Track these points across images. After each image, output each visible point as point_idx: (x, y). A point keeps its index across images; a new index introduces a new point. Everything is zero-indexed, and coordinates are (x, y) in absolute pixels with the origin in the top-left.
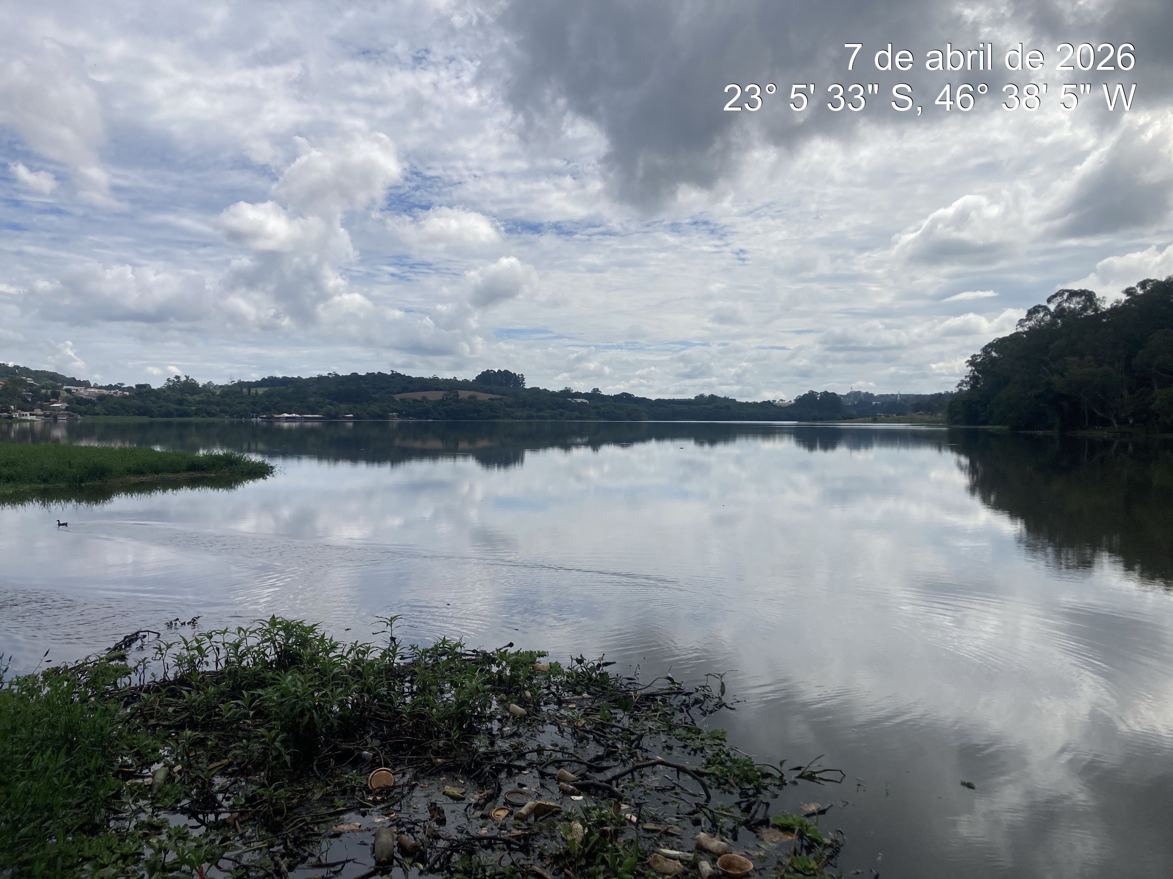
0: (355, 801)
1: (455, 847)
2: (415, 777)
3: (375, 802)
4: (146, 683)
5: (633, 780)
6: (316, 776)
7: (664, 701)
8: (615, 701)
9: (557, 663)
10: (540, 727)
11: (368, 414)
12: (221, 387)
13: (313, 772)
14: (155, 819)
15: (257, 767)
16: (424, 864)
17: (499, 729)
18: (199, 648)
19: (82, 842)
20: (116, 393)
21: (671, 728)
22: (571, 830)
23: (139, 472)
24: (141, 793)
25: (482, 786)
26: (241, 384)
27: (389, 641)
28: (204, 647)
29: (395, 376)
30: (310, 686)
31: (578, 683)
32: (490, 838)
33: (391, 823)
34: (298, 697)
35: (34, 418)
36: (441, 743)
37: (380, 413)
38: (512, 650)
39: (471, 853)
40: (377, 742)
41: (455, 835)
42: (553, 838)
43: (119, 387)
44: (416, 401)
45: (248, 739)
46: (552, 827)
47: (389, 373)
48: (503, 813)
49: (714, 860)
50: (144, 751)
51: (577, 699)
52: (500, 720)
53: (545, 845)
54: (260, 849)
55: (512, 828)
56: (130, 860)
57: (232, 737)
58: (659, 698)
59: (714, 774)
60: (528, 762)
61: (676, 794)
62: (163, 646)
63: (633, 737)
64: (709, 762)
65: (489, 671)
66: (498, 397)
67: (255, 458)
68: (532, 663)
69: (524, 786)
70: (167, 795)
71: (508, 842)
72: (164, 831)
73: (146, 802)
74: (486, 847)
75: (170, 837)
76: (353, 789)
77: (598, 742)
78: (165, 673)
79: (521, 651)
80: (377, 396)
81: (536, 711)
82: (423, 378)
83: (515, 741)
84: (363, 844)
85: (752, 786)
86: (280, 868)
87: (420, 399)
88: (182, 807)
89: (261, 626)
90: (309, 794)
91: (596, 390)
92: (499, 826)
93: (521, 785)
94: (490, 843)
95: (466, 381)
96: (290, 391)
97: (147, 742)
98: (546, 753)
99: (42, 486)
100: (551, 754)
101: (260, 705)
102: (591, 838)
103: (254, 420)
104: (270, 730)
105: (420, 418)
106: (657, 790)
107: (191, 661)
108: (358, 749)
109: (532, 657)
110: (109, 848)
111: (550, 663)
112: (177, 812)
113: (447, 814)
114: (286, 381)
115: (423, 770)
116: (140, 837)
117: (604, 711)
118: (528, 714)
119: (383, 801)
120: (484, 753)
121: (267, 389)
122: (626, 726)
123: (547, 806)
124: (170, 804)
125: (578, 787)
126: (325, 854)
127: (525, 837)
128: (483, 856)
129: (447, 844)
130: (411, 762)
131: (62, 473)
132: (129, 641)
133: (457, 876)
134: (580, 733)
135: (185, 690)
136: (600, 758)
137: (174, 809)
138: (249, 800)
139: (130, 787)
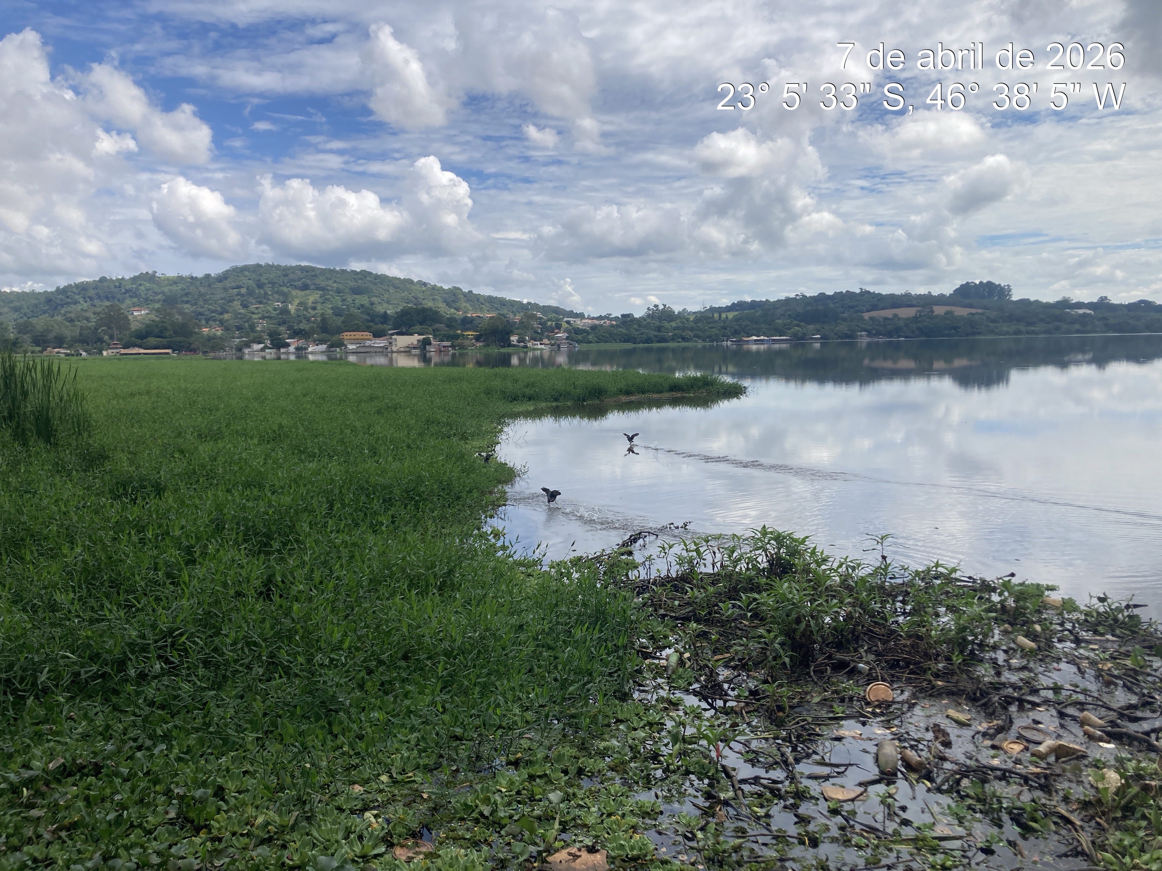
0: (854, 710)
1: (965, 772)
2: (914, 696)
3: (874, 714)
4: (652, 577)
6: (813, 681)
8: (1150, 647)
9: (1070, 599)
10: (1055, 665)
11: (835, 334)
12: (695, 313)
13: (810, 677)
14: (672, 696)
15: (757, 665)
16: (931, 783)
17: (1005, 661)
18: (697, 551)
19: (616, 707)
20: (605, 323)
22: (1103, 778)
23: (628, 393)
24: (659, 671)
25: (991, 715)
26: (712, 310)
27: (880, 559)
28: (702, 550)
29: (865, 294)
30: (805, 595)
31: (1100, 623)
32: (1005, 771)
33: (893, 737)
34: (794, 604)
35: (543, 346)
36: (941, 666)
37: (849, 332)
38: (1015, 581)
39: (984, 781)
40: (872, 657)
42: (1080, 782)
43: (607, 317)
44: (886, 319)
45: (747, 638)
46: (1077, 772)
47: (858, 291)
48: (1017, 748)
50: (657, 636)
51: (1100, 641)
52: (1006, 652)
53: (1070, 788)
54: (766, 739)
55: (1028, 765)
56: (655, 729)
57: (731, 634)
60: (1043, 699)
62: (666, 546)
65: (989, 600)
66: (980, 311)
67: (728, 379)
68: (1041, 595)
69: (1039, 723)
70: (680, 677)
71: (1026, 779)
72: (681, 708)
73: (663, 680)
74: (1000, 779)
75: (686, 714)
76: (851, 699)
77: (1130, 689)
78: (669, 570)
79: (1027, 583)
80: (845, 315)
81: (1049, 646)
82: (894, 295)
83: (1024, 675)
84: (865, 751)
86: (787, 759)
87: (891, 316)
88: (694, 689)
89: (753, 535)
90: (808, 697)
91: (1103, 299)
92: (1013, 759)
94: (1004, 775)
95: (942, 296)
96: (758, 314)
97: (659, 629)
98: (1064, 693)
99: (554, 404)
100: (1071, 694)
101: (756, 608)
102: (1129, 790)
103: (724, 343)
104: (769, 631)
105: (891, 337)
107: (690, 561)
108: (853, 661)
109: (1038, 591)
110: (637, 715)
111: (1063, 599)
112: (690, 693)
113: (953, 738)
114: (754, 305)
115: (922, 690)
116: (661, 710)
117: (1136, 656)
118: (1039, 649)
119: (882, 714)
120: (990, 683)
121: (737, 313)
123: (1071, 748)
124: (683, 685)
125: (1108, 734)
126: (828, 754)
127: (1046, 777)
128: (998, 787)
129: (956, 767)
130: (909, 681)
131: (569, 394)
132: (633, 540)
133: (970, 801)
134: (1106, 677)
135: (687, 587)
136: (1134, 707)
137: (687, 691)
138: (753, 693)
139: (649, 666)
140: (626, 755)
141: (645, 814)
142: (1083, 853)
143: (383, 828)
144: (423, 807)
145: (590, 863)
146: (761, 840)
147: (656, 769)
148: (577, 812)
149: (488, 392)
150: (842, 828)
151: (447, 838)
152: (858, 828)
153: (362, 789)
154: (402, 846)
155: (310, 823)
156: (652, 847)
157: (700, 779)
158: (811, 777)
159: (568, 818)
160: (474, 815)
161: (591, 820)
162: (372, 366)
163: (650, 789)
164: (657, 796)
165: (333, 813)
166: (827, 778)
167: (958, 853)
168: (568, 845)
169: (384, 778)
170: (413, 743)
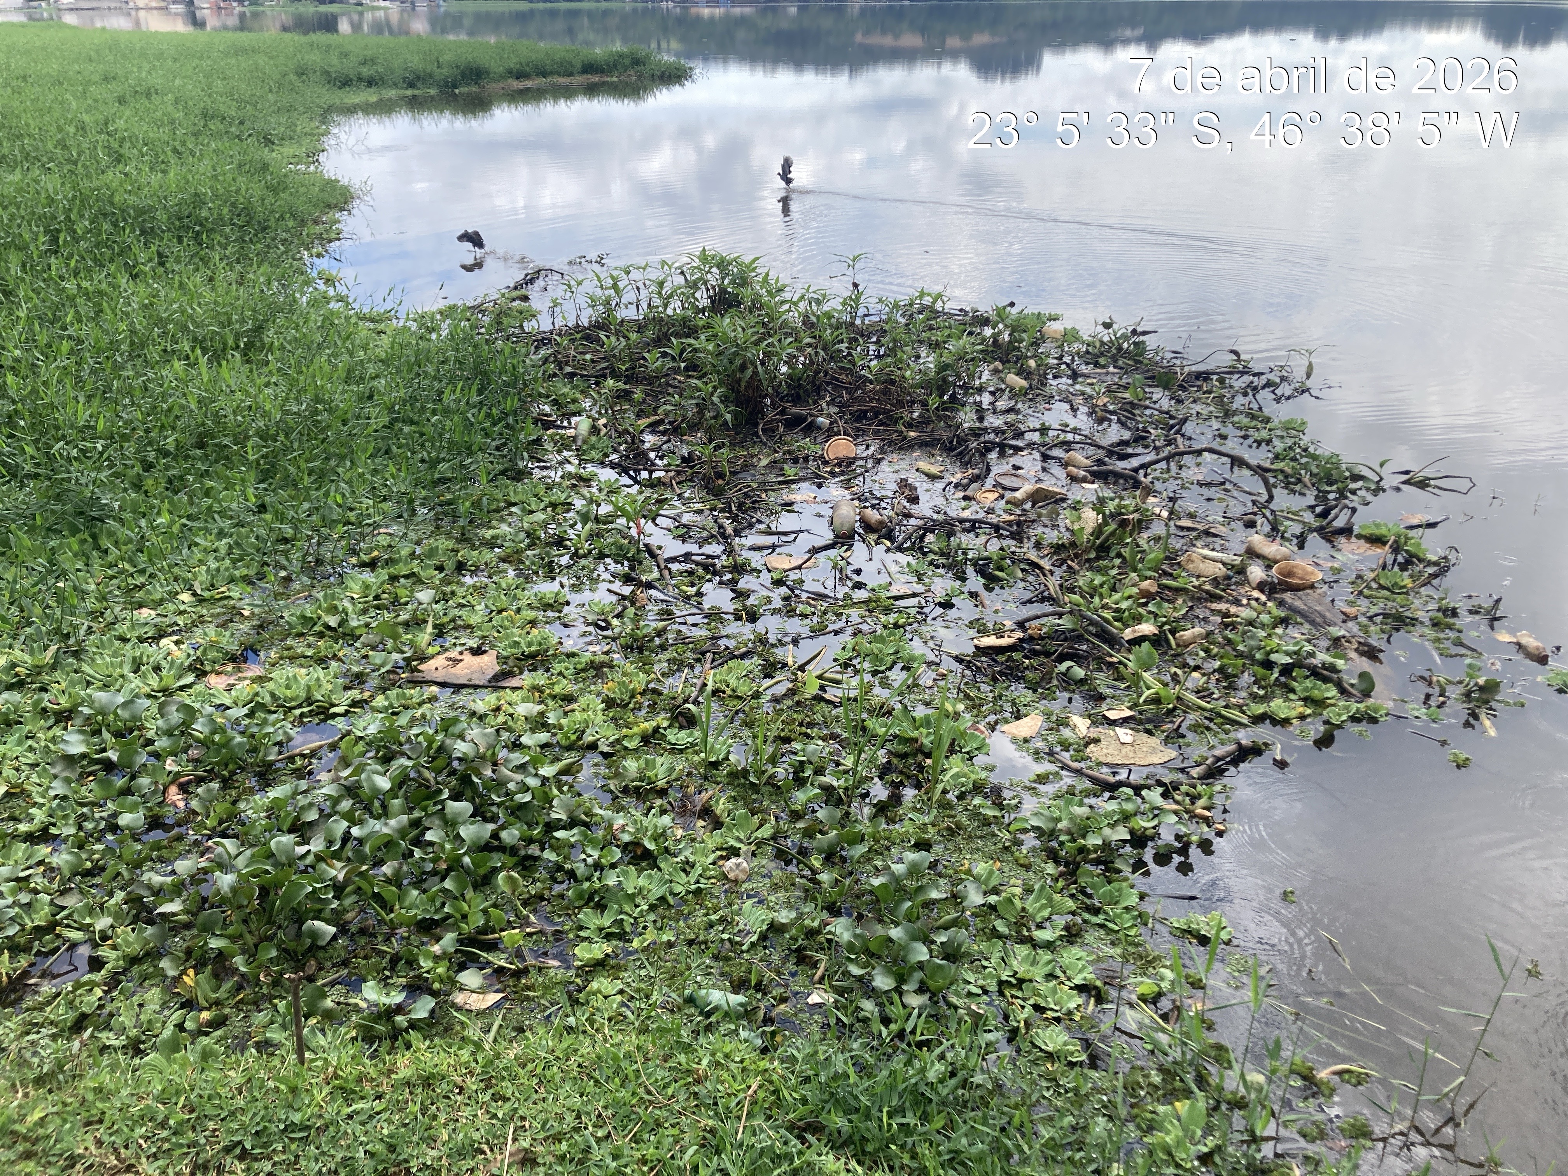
0: (809, 471)
1: (931, 527)
2: (882, 450)
3: (833, 474)
4: (557, 327)
5: (1168, 470)
6: (761, 441)
7: (1222, 381)
8: (1152, 378)
9: (1073, 329)
10: (1046, 404)
13: (758, 437)
14: (583, 471)
15: (693, 427)
16: (892, 542)
17: (991, 403)
18: (615, 287)
19: (507, 488)
21: (1228, 414)
22: (1080, 519)
23: (520, 75)
24: (564, 444)
25: (965, 465)
27: (851, 288)
28: (621, 285)
30: (753, 334)
31: (1102, 353)
32: (974, 522)
33: (852, 497)
34: (738, 347)
35: (387, 4)
36: (915, 413)
38: (1013, 311)
39: (950, 534)
40: (834, 410)
41: (929, 513)
42: (1055, 527)
45: (680, 395)
46: (1054, 516)
48: (992, 496)
49: (1269, 567)
50: (562, 400)
51: (1100, 374)
52: (992, 393)
53: (1044, 533)
54: (701, 511)
55: (1002, 513)
56: (559, 510)
57: (660, 392)
58: (1215, 377)
59: (1282, 471)
60: (1027, 443)
61: (1226, 490)
62: (573, 283)
63: (1172, 422)
64: (1277, 457)
65: (980, 333)
67: (668, 58)
68: (1041, 326)
69: (1019, 468)
70: (593, 447)
71: (996, 528)
72: (594, 484)
74: (968, 531)
75: (600, 490)
76: (806, 459)
77: (1123, 425)
78: (578, 316)
79: (1027, 312)
81: (1042, 384)
83: (1011, 417)
84: (820, 516)
85: (1334, 488)
86: (725, 532)
88: (611, 461)
89: (689, 261)
90: (755, 460)
92: (985, 509)
93: (1016, 468)
94: (973, 526)
97: (565, 391)
98: (1051, 433)
99: (409, 92)
100: (1059, 434)
101: (692, 356)
102: (1106, 528)
104: (705, 385)
106: (1200, 484)
107: (607, 303)
108: (811, 415)
109: (1039, 321)
110: (536, 496)
111: (1065, 329)
112: (606, 466)
113: (921, 492)
115: (891, 443)
116: (568, 488)
117: (1136, 388)
118: (1031, 387)
119: (842, 473)
120: (970, 429)
122: (1165, 408)
123: (1050, 491)
124: (597, 457)
125: (1093, 474)
126: (775, 522)
127: (1019, 524)
128: (965, 539)
129: (920, 523)
130: (876, 432)
131: (431, 75)
132: (530, 281)
133: (931, 556)
134: (1100, 413)
135: (602, 335)
136: (1126, 443)
137: (602, 463)
138: (687, 460)
139: (552, 437)
140: (522, 541)
141: (547, 607)
142: (1050, 598)
143: (189, 655)
144: (245, 627)
145: (475, 667)
146: (691, 620)
147: (561, 556)
148: (457, 612)
149: (301, 73)
150: (786, 599)
151: (281, 658)
152: (804, 596)
153: (153, 613)
154: (219, 673)
155: (79, 660)
156: (556, 640)
157: (616, 562)
158: (753, 548)
159: (445, 620)
160: (317, 628)
161: (474, 620)
162: (103, 29)
163: (553, 579)
164: (562, 586)
165: (112, 644)
166: (774, 547)
167: (913, 611)
168: (446, 650)
169: (186, 597)
170: (223, 551)
